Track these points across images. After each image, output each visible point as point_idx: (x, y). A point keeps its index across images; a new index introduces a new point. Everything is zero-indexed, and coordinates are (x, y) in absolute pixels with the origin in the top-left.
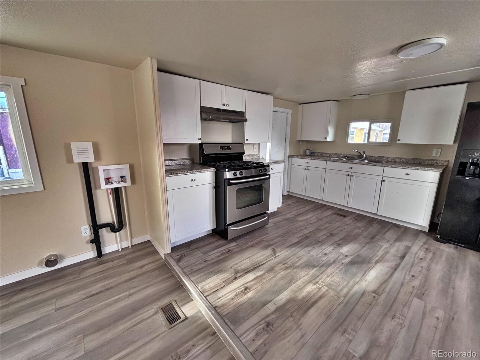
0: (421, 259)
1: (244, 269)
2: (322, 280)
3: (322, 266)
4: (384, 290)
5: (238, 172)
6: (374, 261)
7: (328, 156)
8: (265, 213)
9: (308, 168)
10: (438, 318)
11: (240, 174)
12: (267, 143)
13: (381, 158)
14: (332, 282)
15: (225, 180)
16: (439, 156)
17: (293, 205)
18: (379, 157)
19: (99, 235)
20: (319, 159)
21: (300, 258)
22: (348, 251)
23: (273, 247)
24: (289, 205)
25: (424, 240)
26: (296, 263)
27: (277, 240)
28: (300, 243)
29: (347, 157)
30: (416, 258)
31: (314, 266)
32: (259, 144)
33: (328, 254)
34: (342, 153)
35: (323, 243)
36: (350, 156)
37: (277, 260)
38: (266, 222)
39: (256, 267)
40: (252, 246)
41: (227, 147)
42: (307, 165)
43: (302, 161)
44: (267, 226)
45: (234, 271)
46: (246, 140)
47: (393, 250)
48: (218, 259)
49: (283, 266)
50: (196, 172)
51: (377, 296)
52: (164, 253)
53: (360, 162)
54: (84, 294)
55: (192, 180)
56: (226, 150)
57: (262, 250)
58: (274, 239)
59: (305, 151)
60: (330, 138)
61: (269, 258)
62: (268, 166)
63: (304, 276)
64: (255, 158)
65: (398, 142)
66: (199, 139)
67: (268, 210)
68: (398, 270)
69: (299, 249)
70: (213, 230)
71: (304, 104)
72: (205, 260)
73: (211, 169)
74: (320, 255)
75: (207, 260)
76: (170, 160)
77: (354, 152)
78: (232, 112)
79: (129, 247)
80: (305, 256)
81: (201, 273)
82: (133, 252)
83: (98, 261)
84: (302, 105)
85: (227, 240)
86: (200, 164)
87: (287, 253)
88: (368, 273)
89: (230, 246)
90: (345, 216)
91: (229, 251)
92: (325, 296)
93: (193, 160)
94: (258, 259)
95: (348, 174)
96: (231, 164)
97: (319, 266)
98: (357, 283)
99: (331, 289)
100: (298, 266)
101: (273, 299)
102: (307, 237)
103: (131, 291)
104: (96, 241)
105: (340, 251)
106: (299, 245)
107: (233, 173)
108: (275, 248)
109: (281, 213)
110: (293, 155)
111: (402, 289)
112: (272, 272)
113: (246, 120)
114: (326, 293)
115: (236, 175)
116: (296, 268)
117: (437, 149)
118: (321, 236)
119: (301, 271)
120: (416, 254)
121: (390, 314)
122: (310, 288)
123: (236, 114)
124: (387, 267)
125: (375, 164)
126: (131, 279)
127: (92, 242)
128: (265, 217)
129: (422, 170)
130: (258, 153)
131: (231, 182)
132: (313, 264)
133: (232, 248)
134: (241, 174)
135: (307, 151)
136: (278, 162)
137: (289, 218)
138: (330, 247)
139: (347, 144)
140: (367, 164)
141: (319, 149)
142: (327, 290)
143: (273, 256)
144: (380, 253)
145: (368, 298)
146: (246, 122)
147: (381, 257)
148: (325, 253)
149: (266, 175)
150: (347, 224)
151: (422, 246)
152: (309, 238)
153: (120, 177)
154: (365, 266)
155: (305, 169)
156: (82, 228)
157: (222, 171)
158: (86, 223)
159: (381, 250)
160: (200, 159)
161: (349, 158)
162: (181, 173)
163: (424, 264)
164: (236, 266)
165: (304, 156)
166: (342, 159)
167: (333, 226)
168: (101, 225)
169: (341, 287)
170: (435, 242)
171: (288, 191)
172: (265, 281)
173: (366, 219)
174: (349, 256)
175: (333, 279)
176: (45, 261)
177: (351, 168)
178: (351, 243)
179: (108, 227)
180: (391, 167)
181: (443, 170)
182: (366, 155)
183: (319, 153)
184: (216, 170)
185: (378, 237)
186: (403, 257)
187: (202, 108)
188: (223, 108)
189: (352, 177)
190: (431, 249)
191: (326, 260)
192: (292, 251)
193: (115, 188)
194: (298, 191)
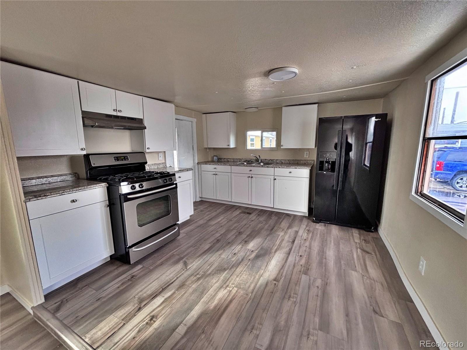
0: (305, 240)
1: (150, 294)
2: (232, 282)
3: (232, 267)
4: (281, 275)
5: (137, 185)
6: (273, 251)
7: (232, 162)
8: (175, 224)
9: (217, 173)
10: (318, 287)
11: (139, 186)
12: (174, 151)
13: (272, 160)
14: (241, 281)
15: (120, 196)
16: (308, 157)
17: (206, 210)
18: (270, 160)
20: (225, 164)
21: (211, 265)
22: (253, 246)
23: (184, 259)
24: (202, 211)
25: (306, 223)
26: (207, 272)
27: (189, 250)
28: (212, 248)
29: (247, 161)
30: (302, 240)
31: (225, 270)
32: (165, 152)
33: (237, 253)
34: (244, 158)
35: (233, 244)
36: (249, 160)
37: (189, 273)
38: (178, 234)
39: (165, 288)
40: (162, 264)
41: (123, 158)
42: (215, 170)
43: (210, 167)
44: (179, 238)
45: (139, 300)
46: (148, 148)
47: (286, 238)
48: (118, 291)
49: (195, 278)
50: (79, 190)
51: (277, 283)
52: (32, 306)
53: (256, 165)
55: (73, 201)
56: (123, 160)
57: (173, 266)
58: (185, 251)
59: (213, 158)
60: (232, 145)
61: (180, 273)
62: (174, 175)
63: (215, 282)
64: (161, 167)
65: (282, 147)
66: (82, 149)
67: (178, 221)
68: (291, 254)
69: (210, 255)
70: (111, 256)
71: (207, 114)
72: (99, 298)
73: (100, 185)
74: (230, 257)
75: (101, 298)
76: (39, 178)
77: (252, 156)
78: (126, 118)
80: (216, 261)
81: (90, 318)
84: (205, 114)
85: (130, 264)
86: (87, 179)
87: (199, 262)
88: (270, 263)
89: (134, 271)
90: (250, 214)
91: (132, 278)
92: (235, 297)
93: (77, 175)
94: (167, 278)
95: (249, 176)
96: (128, 176)
97: (229, 268)
98: (261, 276)
99: (240, 289)
100: (210, 274)
101: (184, 320)
102: (218, 240)
105: (247, 248)
106: (210, 252)
107: (131, 186)
108: (186, 261)
109: (194, 221)
110: (201, 161)
111: (294, 269)
112: (183, 288)
113: (145, 128)
114: (236, 294)
115: (135, 189)
116: (207, 276)
117: (306, 152)
118: (231, 237)
119: (213, 279)
120: (302, 236)
121: (287, 297)
122: (222, 294)
123: (132, 120)
124: (284, 253)
125: (267, 166)
128: (175, 229)
129: (298, 169)
130: (164, 162)
131: (129, 197)
132: (224, 268)
133: (137, 272)
134: (141, 186)
135: (215, 157)
136: (186, 170)
137: (202, 224)
138: (238, 246)
139: (246, 150)
140: (262, 166)
141: (225, 156)
142: (237, 291)
143: (184, 270)
144: (278, 242)
145: (270, 287)
146: (145, 130)
147: (279, 245)
148: (234, 253)
149: (173, 184)
150: (252, 221)
151: (305, 229)
152: (220, 241)
154: (267, 258)
155: (214, 174)
157: (116, 186)
159: (278, 239)
160: (87, 173)
161: (249, 162)
162: (52, 194)
163: (307, 244)
164: (141, 293)
165: (212, 162)
166: (244, 164)
167: (241, 224)
169: (249, 283)
170: (313, 223)
171: (200, 197)
172: (175, 301)
173: (267, 213)
174: (254, 251)
175: (242, 278)
177: (251, 171)
178: (256, 238)
180: (279, 168)
181: (311, 167)
182: (261, 159)
183: (224, 159)
184: (108, 185)
185: (276, 228)
186: (293, 242)
187: (83, 112)
188: (115, 113)
189: (252, 178)
190: (311, 230)
191: (235, 260)
192: (203, 260)
194: (210, 196)
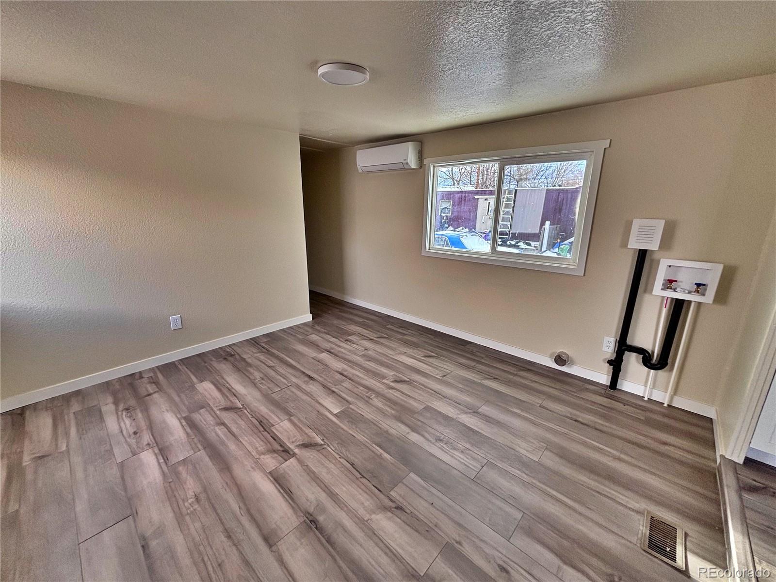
19: (623, 358)
54: (571, 414)
79: (664, 404)
82: (665, 415)
83: (607, 392)
103: (622, 456)
104: (616, 365)
126: (633, 443)
127: (610, 362)
153: (696, 284)
156: (606, 339)
158: (613, 335)
168: (630, 346)
176: (556, 354)
179: (640, 353)
193: (677, 300)
